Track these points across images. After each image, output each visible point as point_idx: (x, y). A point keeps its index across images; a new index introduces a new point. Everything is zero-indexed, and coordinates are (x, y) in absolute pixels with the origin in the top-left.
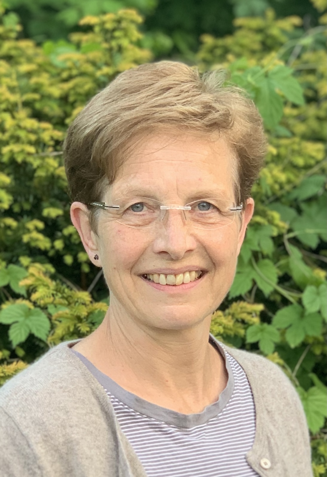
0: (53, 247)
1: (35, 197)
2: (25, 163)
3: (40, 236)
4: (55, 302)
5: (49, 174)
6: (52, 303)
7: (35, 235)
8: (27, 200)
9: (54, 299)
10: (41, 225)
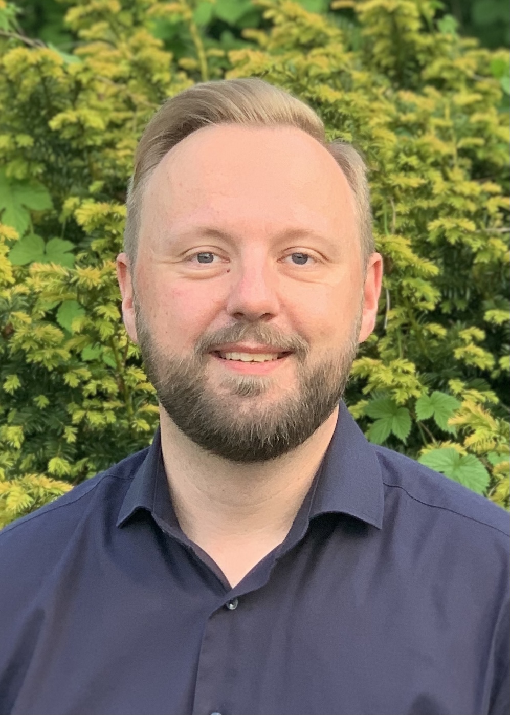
0: (497, 366)
1: (474, 292)
2: (461, 245)
3: (480, 351)
4: (498, 449)
5: (495, 260)
6: (494, 450)
7: (472, 348)
8: (462, 297)
9: (497, 445)
10: (481, 335)
